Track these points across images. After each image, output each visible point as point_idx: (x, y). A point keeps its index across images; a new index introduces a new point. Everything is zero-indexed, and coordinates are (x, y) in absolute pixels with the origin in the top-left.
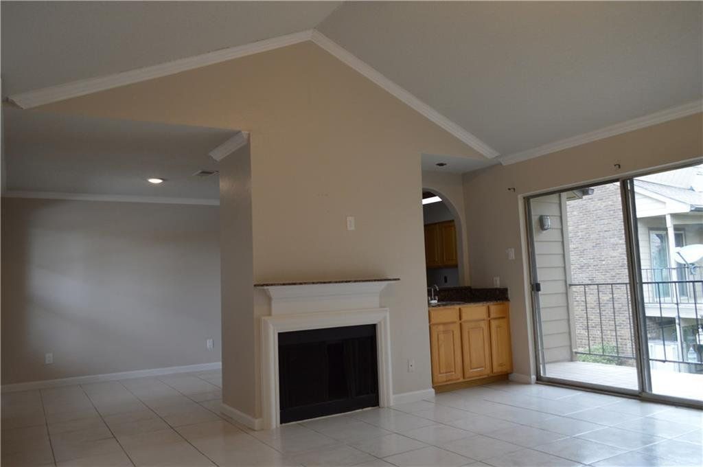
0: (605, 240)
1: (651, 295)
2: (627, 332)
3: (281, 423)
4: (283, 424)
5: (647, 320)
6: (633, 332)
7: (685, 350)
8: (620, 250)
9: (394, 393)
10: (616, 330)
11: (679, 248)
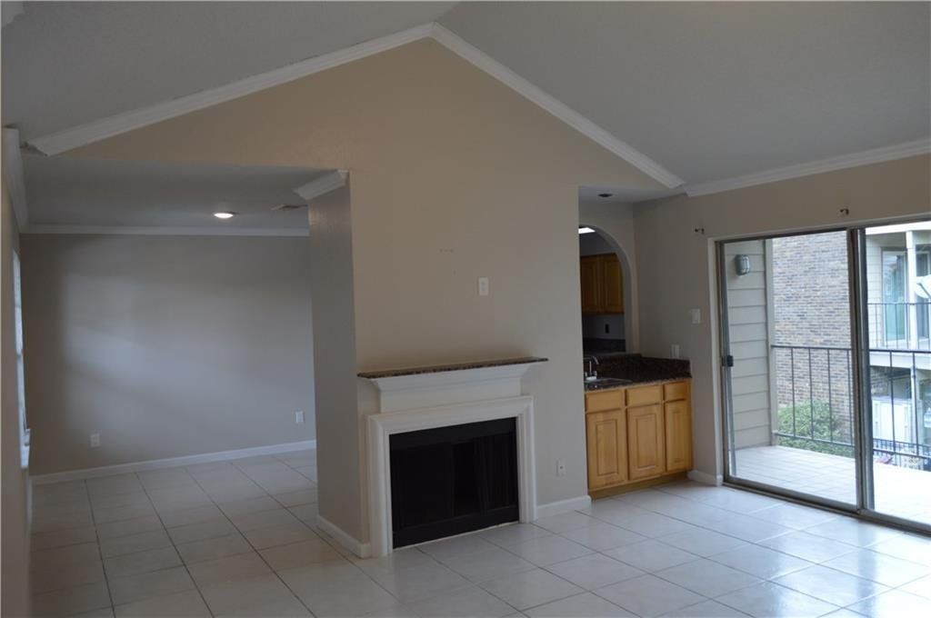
0: (822, 263)
1: (880, 337)
2: (844, 385)
3: (394, 547)
4: (397, 549)
5: (872, 371)
6: (851, 386)
7: (920, 412)
8: (841, 277)
9: (538, 504)
10: (829, 383)
11: (921, 278)
